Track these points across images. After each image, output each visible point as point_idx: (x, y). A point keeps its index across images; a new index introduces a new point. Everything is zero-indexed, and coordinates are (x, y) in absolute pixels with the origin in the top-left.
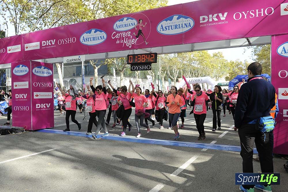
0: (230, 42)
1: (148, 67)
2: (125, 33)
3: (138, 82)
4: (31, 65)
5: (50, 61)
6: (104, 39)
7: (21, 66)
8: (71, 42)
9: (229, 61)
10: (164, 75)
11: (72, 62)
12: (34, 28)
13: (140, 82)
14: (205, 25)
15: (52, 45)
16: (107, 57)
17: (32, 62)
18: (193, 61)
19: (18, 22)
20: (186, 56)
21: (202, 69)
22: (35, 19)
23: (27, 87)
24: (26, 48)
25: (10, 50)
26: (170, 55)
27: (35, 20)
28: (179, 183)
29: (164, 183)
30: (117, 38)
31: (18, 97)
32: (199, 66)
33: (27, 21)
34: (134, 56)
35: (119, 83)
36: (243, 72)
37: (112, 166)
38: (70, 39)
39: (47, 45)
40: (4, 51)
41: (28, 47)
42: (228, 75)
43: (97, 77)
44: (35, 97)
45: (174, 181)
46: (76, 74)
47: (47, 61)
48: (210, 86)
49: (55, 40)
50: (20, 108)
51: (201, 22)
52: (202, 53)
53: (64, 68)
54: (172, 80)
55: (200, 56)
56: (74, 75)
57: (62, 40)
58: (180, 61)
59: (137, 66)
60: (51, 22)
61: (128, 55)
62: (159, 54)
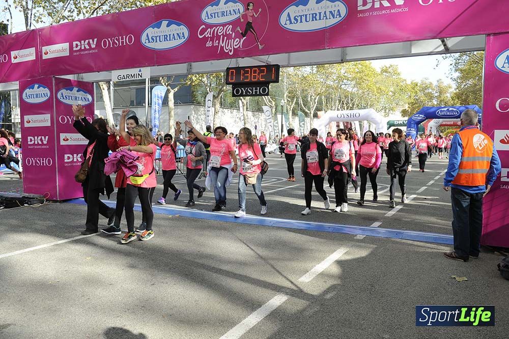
0: (411, 46)
1: (264, 90)
2: (222, 27)
3: (247, 117)
4: (54, 84)
5: (88, 77)
6: (184, 38)
7: (36, 86)
8: (125, 44)
9: (409, 82)
10: (292, 106)
11: (128, 79)
12: (59, 19)
13: (249, 117)
14: (367, 14)
15: (91, 48)
16: (189, 71)
17: (56, 79)
18: (345, 81)
19: (30, 7)
20: (332, 71)
21: (361, 95)
23: (48, 124)
24: (45, 53)
25: (15, 58)
26: (303, 69)
27: (61, 4)
28: (312, 294)
29: (287, 294)
30: (207, 36)
31: (33, 142)
32: (356, 89)
33: (47, 4)
34: (238, 69)
35: (212, 119)
36: (434, 101)
37: (198, 263)
38: (122, 39)
39: (83, 48)
40: (5, 60)
41: (47, 53)
42: (406, 107)
43: (174, 108)
44: (62, 143)
45: (305, 290)
46: (135, 102)
47: (82, 78)
48: (374, 125)
49: (96, 40)
50: (36, 162)
51: (359, 9)
52: (360, 66)
53: (115, 90)
54: (306, 114)
55: (357, 72)
56: (132, 103)
57: (109, 39)
58: (322, 80)
59: (243, 89)
60: (89, 7)
61: (227, 68)
62: (283, 67)
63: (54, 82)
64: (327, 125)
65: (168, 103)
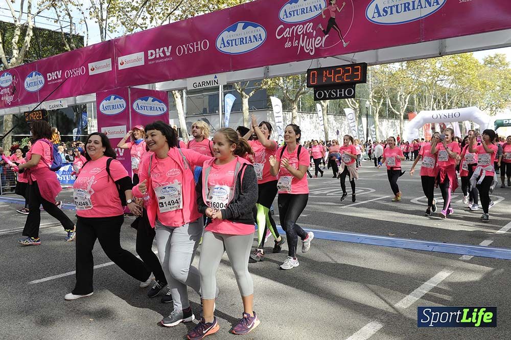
1: (349, 92)
2: (301, 26)
3: (327, 122)
4: (129, 95)
5: (162, 86)
6: (261, 40)
7: (113, 97)
8: (199, 50)
10: (379, 108)
11: (204, 86)
13: (330, 122)
15: (165, 56)
16: (266, 75)
17: (132, 89)
19: (104, 17)
20: (425, 66)
21: (460, 91)
22: (133, 9)
24: (121, 64)
25: (93, 70)
26: (391, 65)
27: (134, 12)
29: (381, 321)
30: (285, 37)
32: (454, 85)
33: (120, 14)
34: (320, 70)
38: (197, 45)
40: (83, 72)
41: (123, 63)
43: (248, 114)
46: (208, 109)
47: (156, 88)
49: (170, 47)
52: (459, 58)
53: (187, 98)
54: (395, 116)
55: (456, 66)
56: (205, 111)
57: (184, 46)
58: (413, 77)
59: (325, 91)
60: (162, 13)
61: (308, 70)
62: (371, 65)
63: (129, 92)
64: (420, 128)
65: (242, 110)
